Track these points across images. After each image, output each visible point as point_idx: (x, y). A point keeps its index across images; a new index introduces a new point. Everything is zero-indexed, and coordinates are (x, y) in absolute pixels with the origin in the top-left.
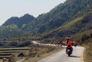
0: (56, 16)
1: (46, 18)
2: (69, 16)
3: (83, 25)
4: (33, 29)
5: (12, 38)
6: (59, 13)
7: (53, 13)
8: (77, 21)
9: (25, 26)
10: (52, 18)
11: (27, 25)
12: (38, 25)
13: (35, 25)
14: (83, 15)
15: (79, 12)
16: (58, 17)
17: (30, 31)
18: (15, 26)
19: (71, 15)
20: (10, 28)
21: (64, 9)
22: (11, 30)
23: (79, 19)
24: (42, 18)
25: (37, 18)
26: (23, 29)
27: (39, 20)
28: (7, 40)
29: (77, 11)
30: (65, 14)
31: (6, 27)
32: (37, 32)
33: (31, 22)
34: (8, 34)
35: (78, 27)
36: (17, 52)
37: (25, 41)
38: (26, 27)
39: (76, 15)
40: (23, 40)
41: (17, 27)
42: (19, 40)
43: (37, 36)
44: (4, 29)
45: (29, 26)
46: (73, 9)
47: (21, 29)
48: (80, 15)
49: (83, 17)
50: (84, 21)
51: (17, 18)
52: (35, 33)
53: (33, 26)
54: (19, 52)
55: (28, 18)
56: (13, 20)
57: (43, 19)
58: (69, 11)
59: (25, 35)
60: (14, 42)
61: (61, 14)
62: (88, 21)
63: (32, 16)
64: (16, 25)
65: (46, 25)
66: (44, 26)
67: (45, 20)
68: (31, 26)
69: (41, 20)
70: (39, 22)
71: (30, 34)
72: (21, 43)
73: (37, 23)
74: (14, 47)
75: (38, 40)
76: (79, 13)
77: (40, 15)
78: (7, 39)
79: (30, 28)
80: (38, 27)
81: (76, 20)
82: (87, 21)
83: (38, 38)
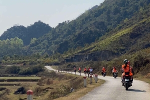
0: (87, 25)
1: (70, 29)
2: (109, 27)
3: (133, 41)
4: (48, 47)
5: (13, 60)
6: (93, 22)
7: (83, 21)
8: (122, 34)
10: (81, 29)
11: (39, 40)
12: (57, 40)
13: (52, 40)
14: (132, 25)
15: (126, 20)
16: (90, 28)
17: (44, 50)
18: (20, 41)
19: (111, 24)
20: (10, 44)
21: (100, 15)
22: (12, 47)
23: (126, 31)
24: (63, 29)
25: (56, 28)
26: (32, 46)
27: (59, 32)
28: (4, 63)
29: (122, 18)
30: (102, 23)
31: (4, 42)
32: (55, 52)
33: (45, 36)
34: (7, 53)
35: (124, 45)
36: (16, 85)
37: (34, 66)
38: (37, 43)
39: (121, 25)
40: (30, 64)
41: (22, 43)
42: (24, 65)
43: (54, 59)
44: (1, 46)
45: (42, 41)
46: (115, 14)
47: (29, 46)
48: (127, 25)
49: (131, 28)
50: (134, 35)
51: (22, 28)
52: (52, 53)
53: (49, 41)
54: (19, 85)
55: (40, 28)
56: (16, 31)
57: (66, 29)
58: (109, 19)
59: (35, 57)
60: (15, 67)
61: (96, 22)
62: (141, 34)
63: (48, 25)
64: (20, 39)
65: (71, 40)
66: (66, 42)
67: (69, 33)
68: (46, 42)
69: (62, 33)
70: (59, 35)
71: (43, 54)
72: (27, 69)
73: (56, 37)
74: (13, 76)
75: (56, 64)
76: (125, 22)
77: (60, 24)
78: (3, 61)
79: (44, 44)
80: (56, 43)
81: (120, 34)
82: (138, 35)
83: (56, 61)
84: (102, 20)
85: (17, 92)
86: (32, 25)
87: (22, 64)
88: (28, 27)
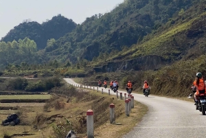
0: (126, 20)
1: (102, 25)
2: (157, 22)
3: (191, 41)
4: (71, 52)
5: (19, 70)
6: (134, 15)
7: (120, 14)
8: (176, 32)
9: (54, 44)
10: (117, 26)
11: (59, 42)
12: (84, 41)
13: (77, 41)
14: (191, 18)
15: (182, 12)
16: (129, 24)
17: (66, 56)
18: (32, 43)
19: (160, 18)
20: (18, 48)
21: (144, 5)
22: (21, 52)
23: (181, 27)
24: (92, 27)
25: (82, 25)
26: (49, 50)
27: (86, 30)
28: (7, 75)
29: (176, 10)
30: (148, 17)
31: (9, 45)
32: (81, 58)
33: (68, 35)
35: (179, 48)
36: (11, 108)
38: (55, 46)
39: (174, 19)
41: (35, 46)
43: (78, 68)
44: (5, 50)
45: (63, 43)
46: (165, 4)
47: (45, 50)
48: (183, 19)
49: (189, 23)
50: (193, 34)
51: (35, 24)
52: (76, 59)
53: (72, 43)
54: (16, 109)
55: (60, 25)
56: (26, 30)
57: (96, 27)
58: (157, 10)
59: (51, 65)
61: (138, 15)
62: (202, 32)
63: (71, 20)
64: (32, 41)
65: (103, 41)
66: (97, 45)
67: (101, 31)
68: (68, 44)
69: (91, 31)
70: (87, 34)
71: (64, 61)
72: (37, 83)
73: (83, 38)
74: (13, 94)
75: (80, 76)
76: (180, 15)
77: (88, 19)
78: (6, 71)
79: (65, 47)
80: (83, 46)
81: (173, 31)
82: (199, 33)
83: (81, 71)
84: (147, 13)
85: (6, 121)
86: (50, 21)
87: (33, 76)
88: (44, 23)
